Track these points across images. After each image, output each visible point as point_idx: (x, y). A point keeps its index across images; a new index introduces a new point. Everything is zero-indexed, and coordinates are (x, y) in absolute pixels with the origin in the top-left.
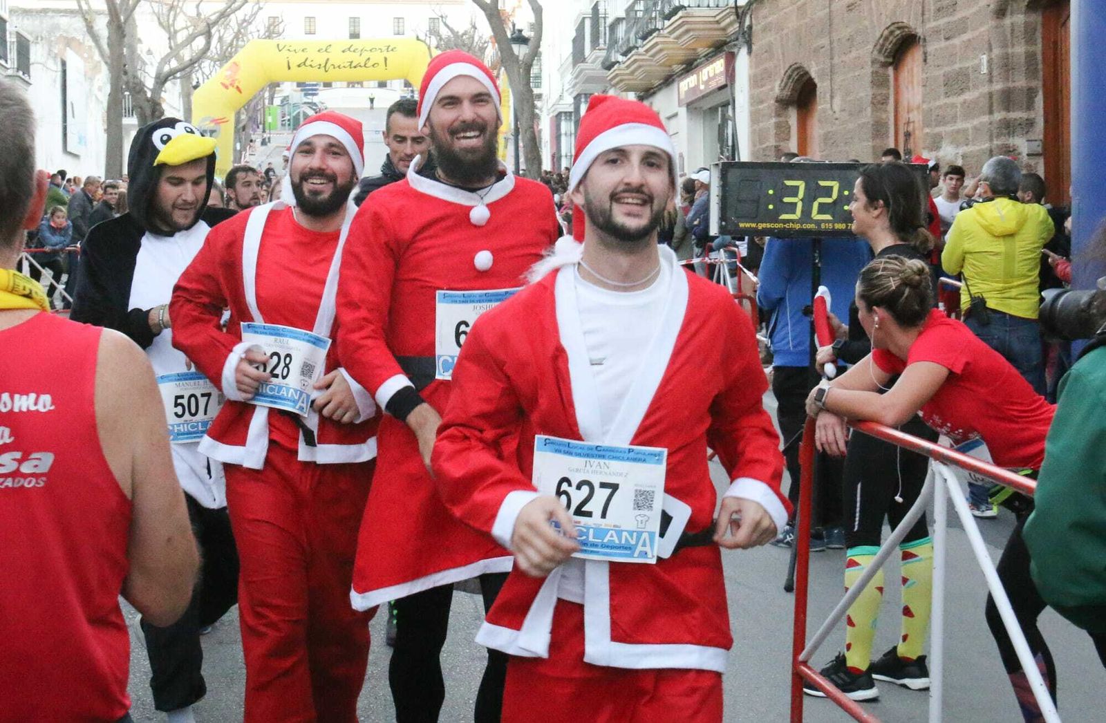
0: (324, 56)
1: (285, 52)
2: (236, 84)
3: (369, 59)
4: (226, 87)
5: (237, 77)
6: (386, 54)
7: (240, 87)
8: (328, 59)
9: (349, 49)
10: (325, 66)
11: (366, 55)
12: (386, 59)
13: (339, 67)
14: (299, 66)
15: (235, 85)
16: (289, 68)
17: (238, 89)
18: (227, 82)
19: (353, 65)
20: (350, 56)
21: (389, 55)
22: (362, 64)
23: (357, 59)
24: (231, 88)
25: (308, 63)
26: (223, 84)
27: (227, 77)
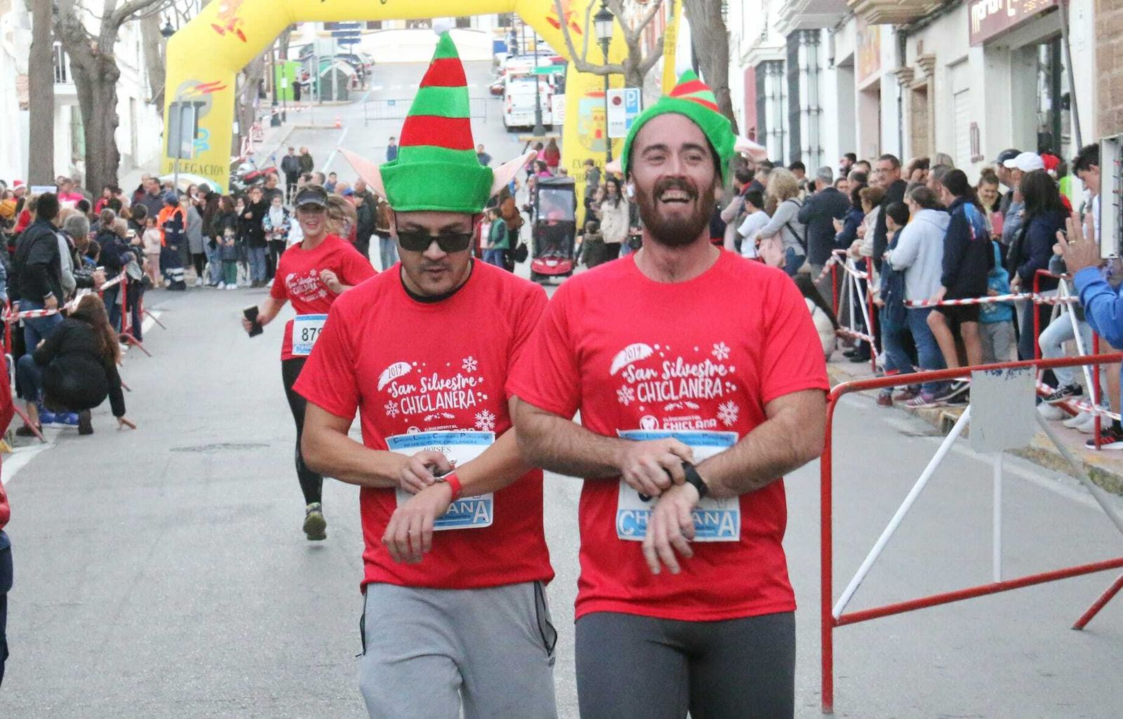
2: (237, 26)
4: (221, 31)
5: (237, 15)
7: (244, 31)
15: (235, 29)
17: (240, 33)
18: (222, 24)
24: (227, 32)
26: (216, 27)
27: (222, 16)
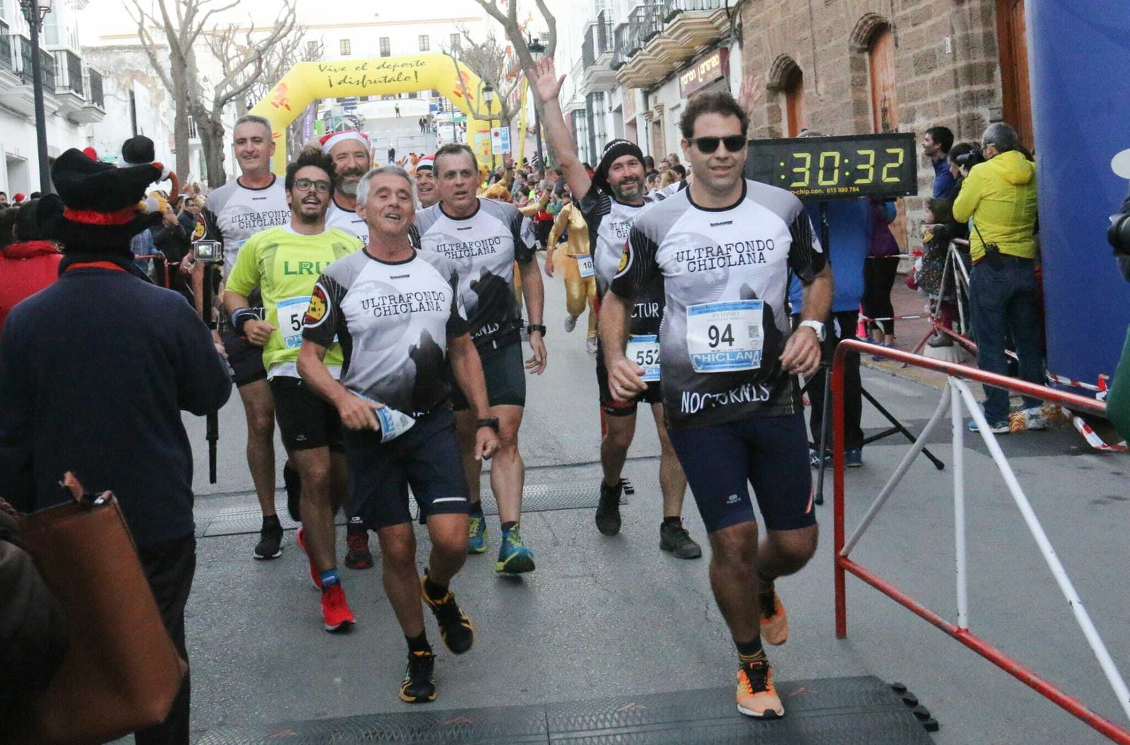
0: (362, 73)
1: (326, 72)
2: (285, 102)
3: (401, 73)
4: (276, 106)
5: (285, 96)
6: (415, 68)
7: (289, 104)
8: (365, 76)
9: (383, 66)
10: (363, 82)
11: (398, 70)
12: (416, 73)
13: (375, 82)
14: (340, 83)
15: (285, 104)
16: (331, 86)
17: (287, 106)
18: (277, 102)
19: (387, 79)
20: (384, 72)
21: (418, 69)
22: (396, 79)
23: (391, 74)
24: (280, 107)
25: (347, 80)
26: (274, 104)
27: (276, 97)
